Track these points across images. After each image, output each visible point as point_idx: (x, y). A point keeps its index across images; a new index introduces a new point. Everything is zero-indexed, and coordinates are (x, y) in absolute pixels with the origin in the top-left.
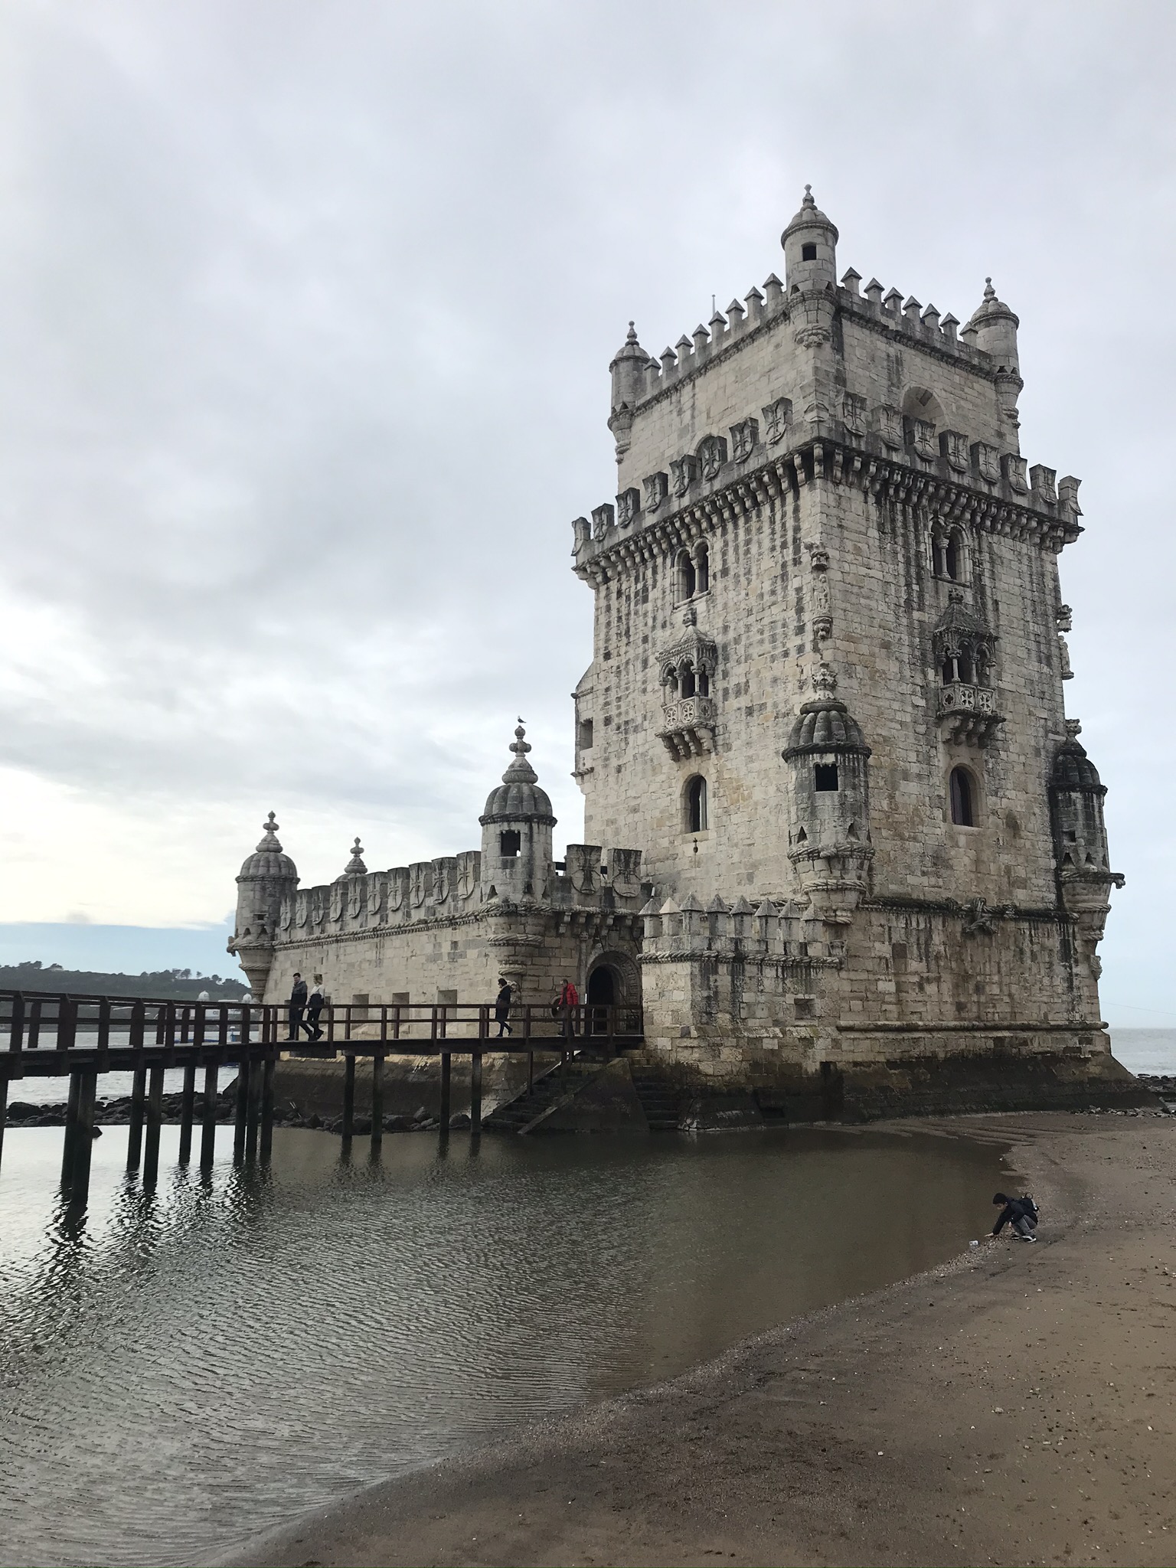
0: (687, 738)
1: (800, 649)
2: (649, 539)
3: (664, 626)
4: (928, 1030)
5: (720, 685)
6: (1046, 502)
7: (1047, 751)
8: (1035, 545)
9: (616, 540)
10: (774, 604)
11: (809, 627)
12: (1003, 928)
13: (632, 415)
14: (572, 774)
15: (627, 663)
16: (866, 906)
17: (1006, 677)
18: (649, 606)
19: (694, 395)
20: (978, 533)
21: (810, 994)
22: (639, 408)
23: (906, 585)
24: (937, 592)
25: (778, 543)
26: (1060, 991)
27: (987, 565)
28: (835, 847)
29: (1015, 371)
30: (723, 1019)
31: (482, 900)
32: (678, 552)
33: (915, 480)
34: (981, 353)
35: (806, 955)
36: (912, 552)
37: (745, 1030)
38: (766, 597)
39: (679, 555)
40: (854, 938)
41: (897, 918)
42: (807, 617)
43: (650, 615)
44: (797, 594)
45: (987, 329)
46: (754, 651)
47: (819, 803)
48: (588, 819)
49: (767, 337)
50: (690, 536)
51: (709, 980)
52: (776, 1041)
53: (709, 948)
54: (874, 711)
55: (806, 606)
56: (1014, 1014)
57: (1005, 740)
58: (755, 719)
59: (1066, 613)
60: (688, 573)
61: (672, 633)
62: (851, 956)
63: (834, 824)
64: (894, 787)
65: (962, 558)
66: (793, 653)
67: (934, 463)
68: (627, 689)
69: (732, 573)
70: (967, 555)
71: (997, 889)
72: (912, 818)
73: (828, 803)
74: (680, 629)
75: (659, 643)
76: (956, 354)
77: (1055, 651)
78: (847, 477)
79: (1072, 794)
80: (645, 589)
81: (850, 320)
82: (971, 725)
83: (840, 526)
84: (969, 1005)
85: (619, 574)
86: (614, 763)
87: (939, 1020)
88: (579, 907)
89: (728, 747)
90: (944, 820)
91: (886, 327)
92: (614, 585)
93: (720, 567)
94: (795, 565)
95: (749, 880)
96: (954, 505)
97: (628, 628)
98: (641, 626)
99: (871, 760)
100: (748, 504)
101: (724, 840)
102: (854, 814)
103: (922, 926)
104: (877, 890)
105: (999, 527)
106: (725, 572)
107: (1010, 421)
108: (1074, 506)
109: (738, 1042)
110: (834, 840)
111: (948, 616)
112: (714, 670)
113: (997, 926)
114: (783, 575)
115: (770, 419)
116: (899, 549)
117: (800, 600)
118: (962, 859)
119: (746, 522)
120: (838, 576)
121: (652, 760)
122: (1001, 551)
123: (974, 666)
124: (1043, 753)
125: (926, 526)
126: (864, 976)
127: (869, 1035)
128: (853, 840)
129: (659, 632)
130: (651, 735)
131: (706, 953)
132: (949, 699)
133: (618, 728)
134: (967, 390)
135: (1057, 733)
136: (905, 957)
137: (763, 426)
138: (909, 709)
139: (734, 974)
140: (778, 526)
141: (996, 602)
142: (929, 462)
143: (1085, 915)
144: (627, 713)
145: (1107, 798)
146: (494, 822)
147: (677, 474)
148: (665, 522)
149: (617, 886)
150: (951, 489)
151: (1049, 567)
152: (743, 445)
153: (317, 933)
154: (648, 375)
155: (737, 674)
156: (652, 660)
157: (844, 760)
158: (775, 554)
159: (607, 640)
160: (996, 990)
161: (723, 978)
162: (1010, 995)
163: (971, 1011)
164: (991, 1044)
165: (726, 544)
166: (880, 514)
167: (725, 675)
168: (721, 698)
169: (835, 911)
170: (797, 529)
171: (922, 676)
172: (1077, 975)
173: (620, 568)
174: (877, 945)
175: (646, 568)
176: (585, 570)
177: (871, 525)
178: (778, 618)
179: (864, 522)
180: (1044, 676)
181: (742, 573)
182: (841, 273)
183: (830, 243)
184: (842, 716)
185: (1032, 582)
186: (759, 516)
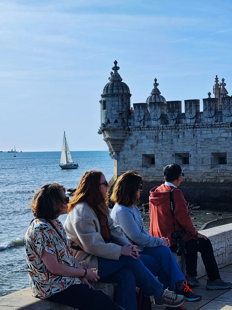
153: (172, 123)
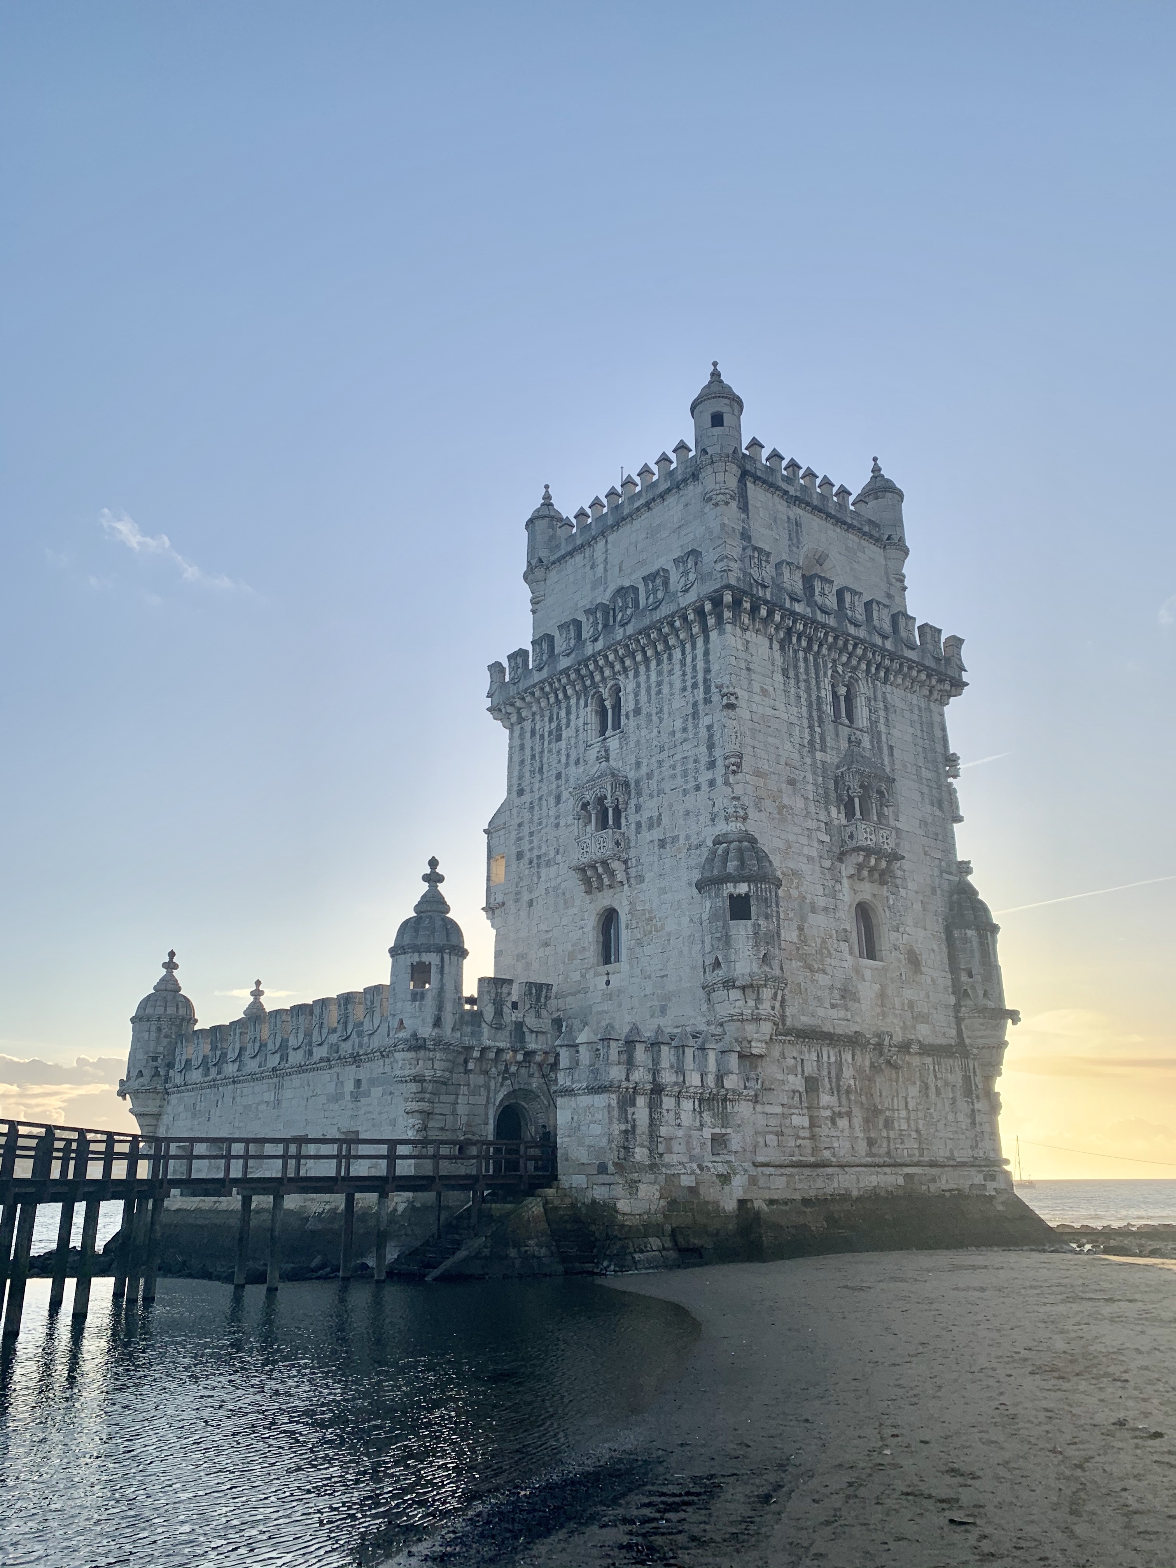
0: (600, 870)
1: (712, 783)
2: (564, 681)
3: (577, 762)
4: (842, 1166)
5: (633, 818)
6: (934, 657)
7: (942, 890)
8: (925, 696)
9: (531, 682)
10: (685, 740)
11: (720, 762)
12: (908, 1063)
13: (547, 568)
14: (483, 909)
15: (540, 799)
16: (780, 1038)
17: (902, 818)
18: (563, 744)
19: (607, 550)
20: (873, 683)
21: (727, 1128)
22: (553, 563)
23: (809, 727)
24: (837, 735)
25: (689, 684)
26: (964, 1127)
27: (882, 713)
28: (750, 976)
29: (902, 539)
30: (640, 1154)
31: (388, 1035)
32: (592, 693)
33: (816, 629)
34: (871, 522)
35: (723, 1087)
36: (814, 697)
37: (663, 1166)
38: (678, 735)
39: (593, 696)
40: (769, 1070)
41: (809, 1052)
42: (718, 753)
43: (563, 752)
44: (709, 731)
45: (876, 501)
46: (667, 786)
47: (733, 932)
48: (498, 954)
49: (676, 496)
50: (604, 679)
51: (626, 1115)
52: (693, 1178)
53: (627, 1079)
54: (781, 845)
55: (717, 743)
56: (921, 1150)
57: (903, 879)
58: (668, 851)
59: (954, 761)
60: (602, 713)
61: (585, 770)
62: (765, 1090)
63: (749, 953)
64: (803, 919)
65: (859, 704)
66: (705, 787)
67: (832, 616)
68: (540, 824)
69: (644, 712)
70: (864, 703)
71: (902, 1024)
72: (821, 950)
73: (743, 933)
74: (592, 766)
75: (572, 780)
76: (849, 521)
77: (945, 796)
78: (754, 625)
79: (968, 931)
80: (559, 728)
81: (754, 482)
82: (873, 862)
83: (748, 669)
84: (879, 1141)
85: (534, 714)
86: (526, 897)
87: (853, 1156)
88: (488, 1043)
89: (641, 879)
90: (851, 953)
91: (786, 492)
92: (528, 725)
93: (633, 707)
94: (706, 704)
95: (662, 1012)
96: (851, 655)
97: (542, 765)
98: (554, 764)
99: (780, 892)
100: (660, 647)
101: (637, 971)
102: (768, 943)
103: (833, 1059)
104: (789, 1022)
105: (892, 678)
106: (637, 711)
107: (898, 584)
108: (959, 663)
109: (656, 1178)
110: (748, 970)
111: (850, 758)
112: (627, 804)
113: (903, 1061)
114: (694, 714)
115: (681, 570)
116: (801, 693)
117: (711, 736)
118: (867, 991)
119: (658, 665)
120: (748, 715)
121: (564, 894)
122: (894, 701)
123: (874, 805)
124: (939, 891)
125: (825, 674)
126: (778, 1110)
127: (783, 1171)
128: (767, 969)
129: (572, 769)
130: (563, 868)
131: (624, 1084)
132: (851, 837)
133: (531, 862)
134: (859, 554)
135: (951, 873)
136: (817, 1090)
137: (674, 576)
138: (815, 844)
139: (654, 1107)
140: (689, 670)
141: (891, 748)
142: (829, 614)
143: (984, 1050)
144: (540, 847)
145: (1000, 936)
146: (405, 953)
147: (591, 620)
148: (579, 665)
149: (527, 1020)
150: (848, 640)
151: (936, 718)
152: (655, 591)
153: (213, 1074)
154: (561, 533)
155: (650, 808)
156: (565, 795)
157: (757, 890)
158: (685, 694)
159: (520, 777)
160: (904, 1126)
161: (641, 1111)
162: (917, 1131)
163: (880, 1147)
164: (901, 1181)
165: (638, 685)
166: (784, 660)
167: (638, 808)
168: (634, 833)
169: (750, 1042)
170: (707, 671)
171: (826, 813)
172: (979, 1111)
173: (534, 709)
174: (791, 1078)
175: (560, 708)
176: (500, 710)
177: (776, 669)
178: (690, 753)
179: (771, 668)
180: (936, 819)
181: (654, 712)
182: (745, 443)
183: (736, 412)
184: (753, 848)
185: (922, 731)
186: (670, 658)
